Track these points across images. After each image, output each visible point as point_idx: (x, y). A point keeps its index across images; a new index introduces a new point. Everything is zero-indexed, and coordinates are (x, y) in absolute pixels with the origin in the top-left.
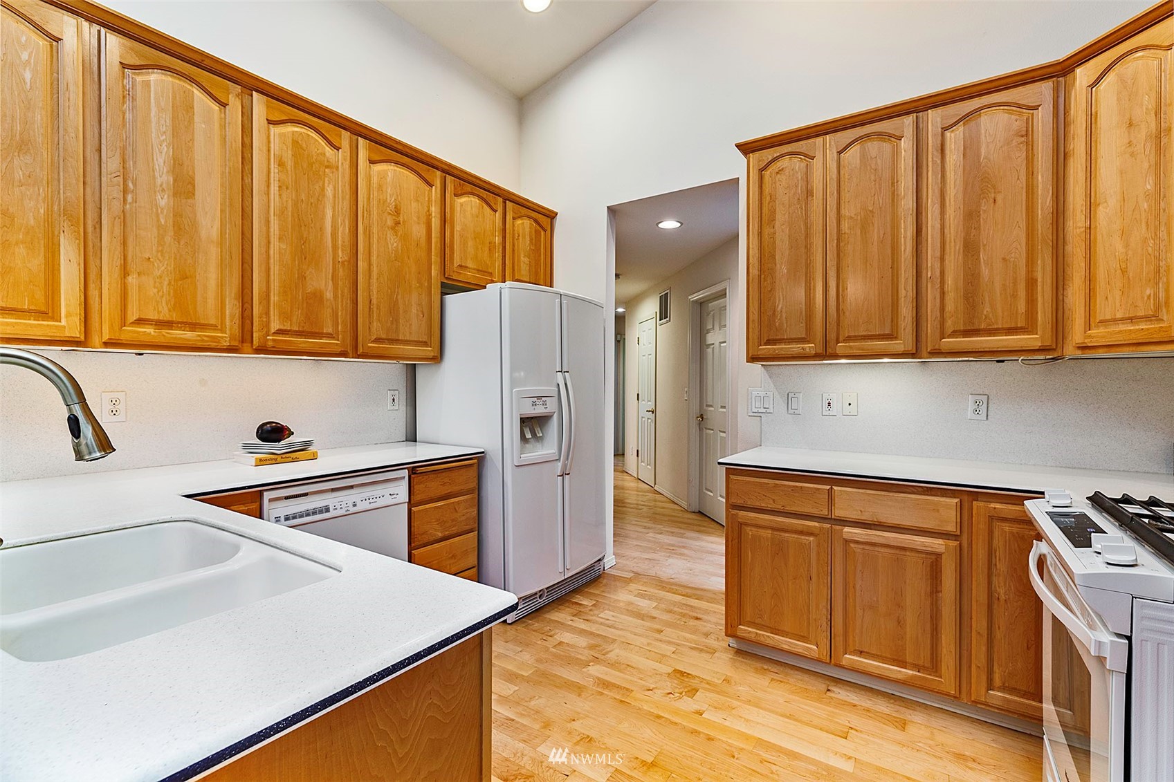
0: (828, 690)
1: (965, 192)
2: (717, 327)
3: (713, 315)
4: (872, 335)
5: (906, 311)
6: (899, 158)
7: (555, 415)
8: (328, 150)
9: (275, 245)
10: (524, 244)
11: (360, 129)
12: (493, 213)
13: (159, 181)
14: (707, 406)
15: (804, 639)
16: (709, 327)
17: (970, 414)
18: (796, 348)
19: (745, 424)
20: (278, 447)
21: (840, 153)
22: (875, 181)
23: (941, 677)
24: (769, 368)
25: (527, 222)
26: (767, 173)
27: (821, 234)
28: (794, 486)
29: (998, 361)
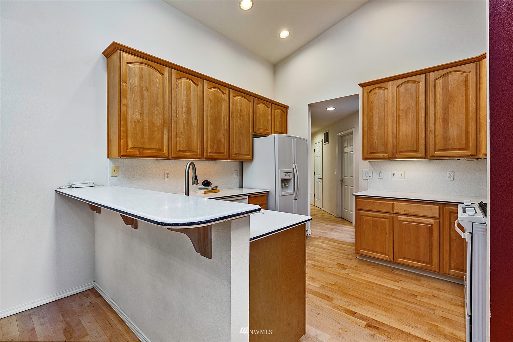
0: (393, 271)
1: (443, 101)
2: (349, 146)
3: (347, 141)
4: (409, 151)
5: (422, 143)
6: (419, 90)
7: (292, 179)
8: (223, 95)
9: (210, 126)
10: (278, 118)
11: (231, 86)
12: (268, 109)
13: (183, 110)
14: (345, 176)
15: (384, 254)
16: (346, 145)
17: (447, 178)
18: (381, 155)
19: (362, 182)
20: (209, 188)
21: (397, 87)
22: (410, 97)
23: (433, 266)
24: (371, 162)
25: (279, 111)
26: (370, 94)
27: (390, 116)
28: (380, 202)
29: (458, 159)
